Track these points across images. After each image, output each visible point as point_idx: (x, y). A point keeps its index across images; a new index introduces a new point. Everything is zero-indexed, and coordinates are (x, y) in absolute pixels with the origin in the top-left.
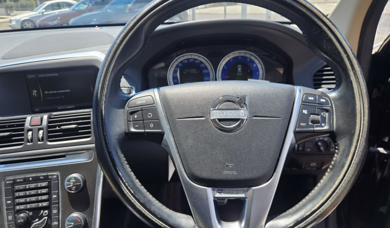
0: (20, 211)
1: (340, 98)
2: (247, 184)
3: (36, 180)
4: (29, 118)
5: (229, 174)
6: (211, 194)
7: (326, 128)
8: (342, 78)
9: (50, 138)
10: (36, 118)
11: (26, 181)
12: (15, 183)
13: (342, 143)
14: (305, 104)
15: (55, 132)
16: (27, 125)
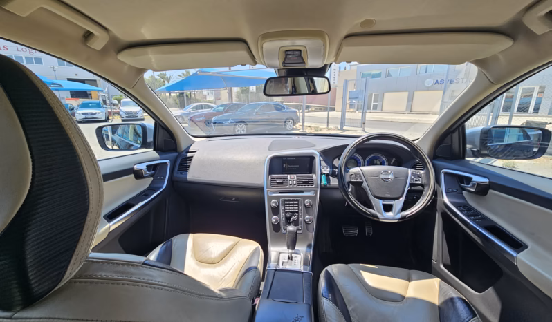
0: (286, 212)
1: (425, 173)
2: (394, 199)
3: (293, 200)
4: (289, 176)
5: (388, 195)
6: (381, 202)
7: (420, 183)
8: (425, 167)
9: (298, 184)
10: (292, 176)
11: (289, 201)
12: (285, 201)
13: (426, 188)
14: (412, 174)
15: (300, 182)
16: (289, 178)
